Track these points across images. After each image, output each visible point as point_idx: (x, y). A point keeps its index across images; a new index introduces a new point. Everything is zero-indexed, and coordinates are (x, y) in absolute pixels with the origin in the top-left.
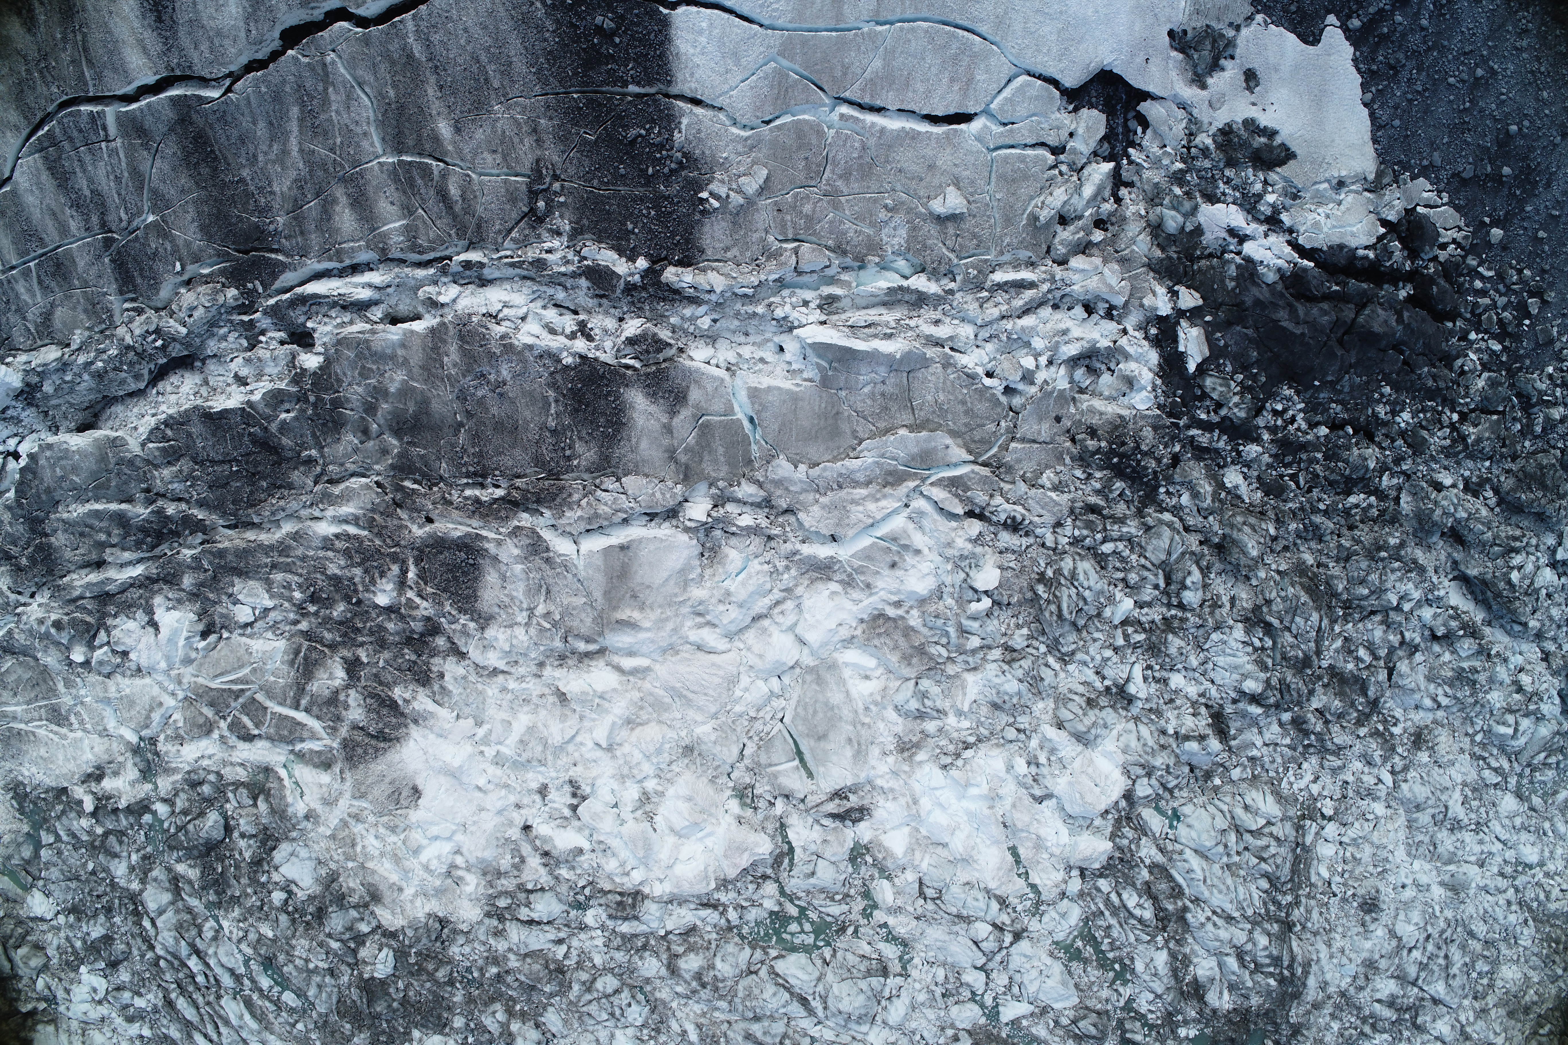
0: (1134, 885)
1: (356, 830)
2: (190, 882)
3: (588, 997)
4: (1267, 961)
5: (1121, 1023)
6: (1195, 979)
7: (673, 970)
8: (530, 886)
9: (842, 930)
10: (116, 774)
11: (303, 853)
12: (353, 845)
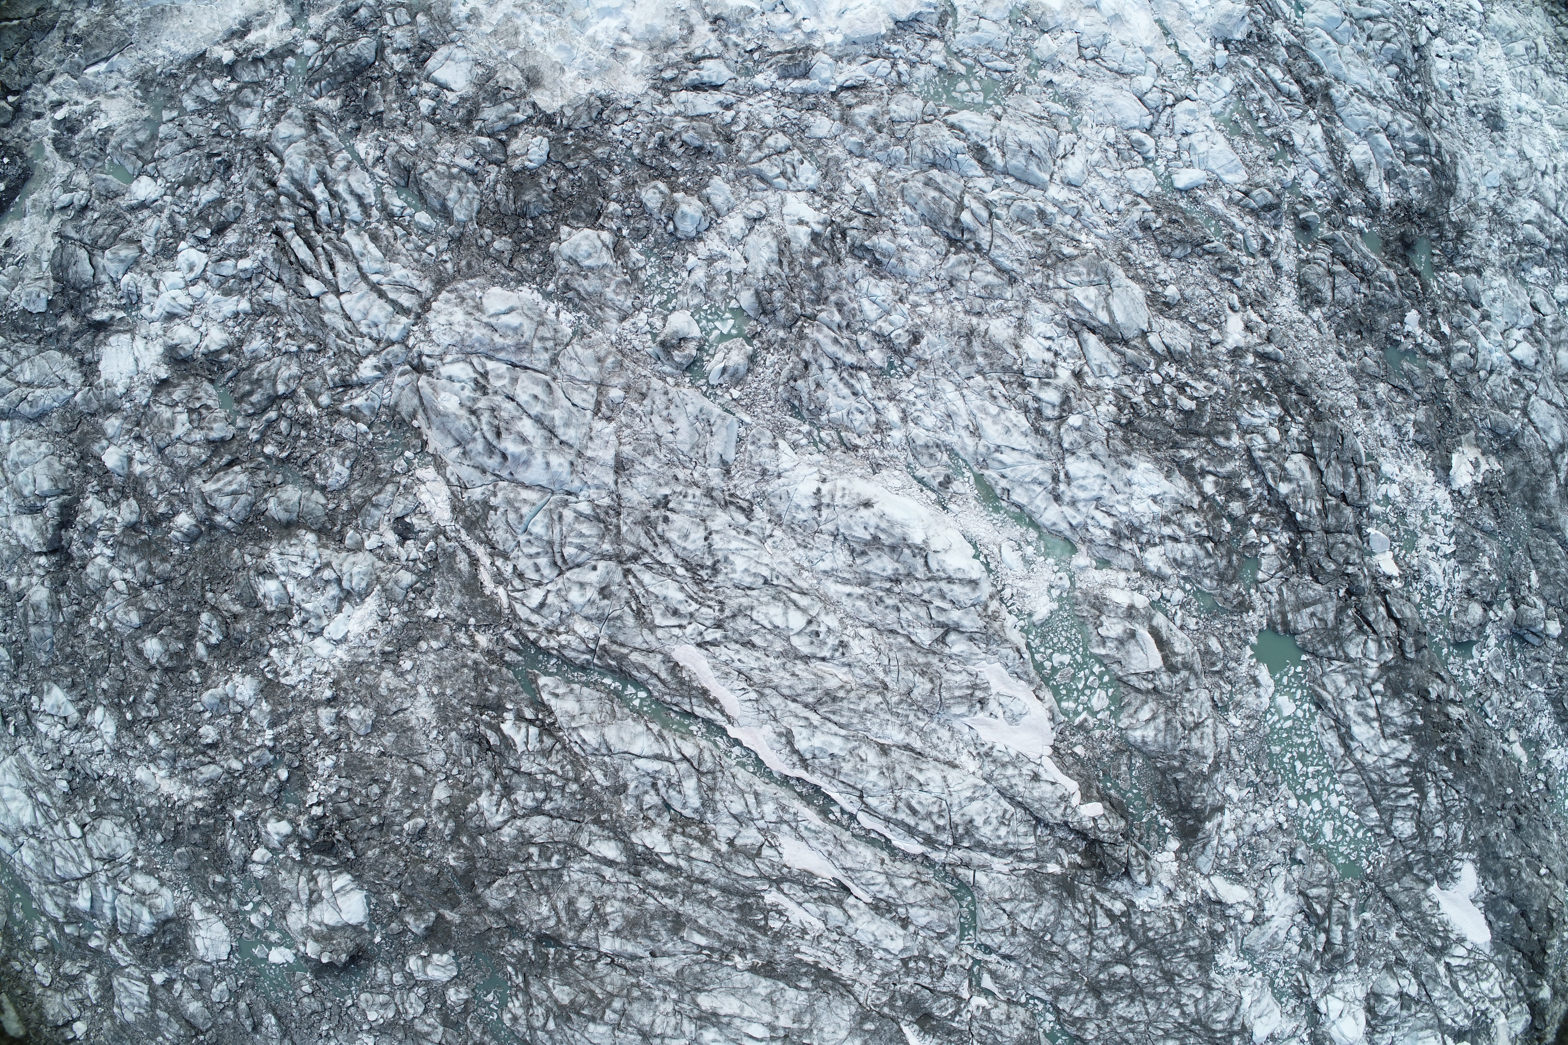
0: (1276, 63)
1: (519, 22)
2: (327, 115)
3: (758, 154)
4: (1415, 146)
5: (1291, 205)
6: (1353, 166)
7: (846, 121)
8: (698, 53)
9: (1011, 89)
10: (263, 26)
11: (460, 54)
12: (517, 34)
